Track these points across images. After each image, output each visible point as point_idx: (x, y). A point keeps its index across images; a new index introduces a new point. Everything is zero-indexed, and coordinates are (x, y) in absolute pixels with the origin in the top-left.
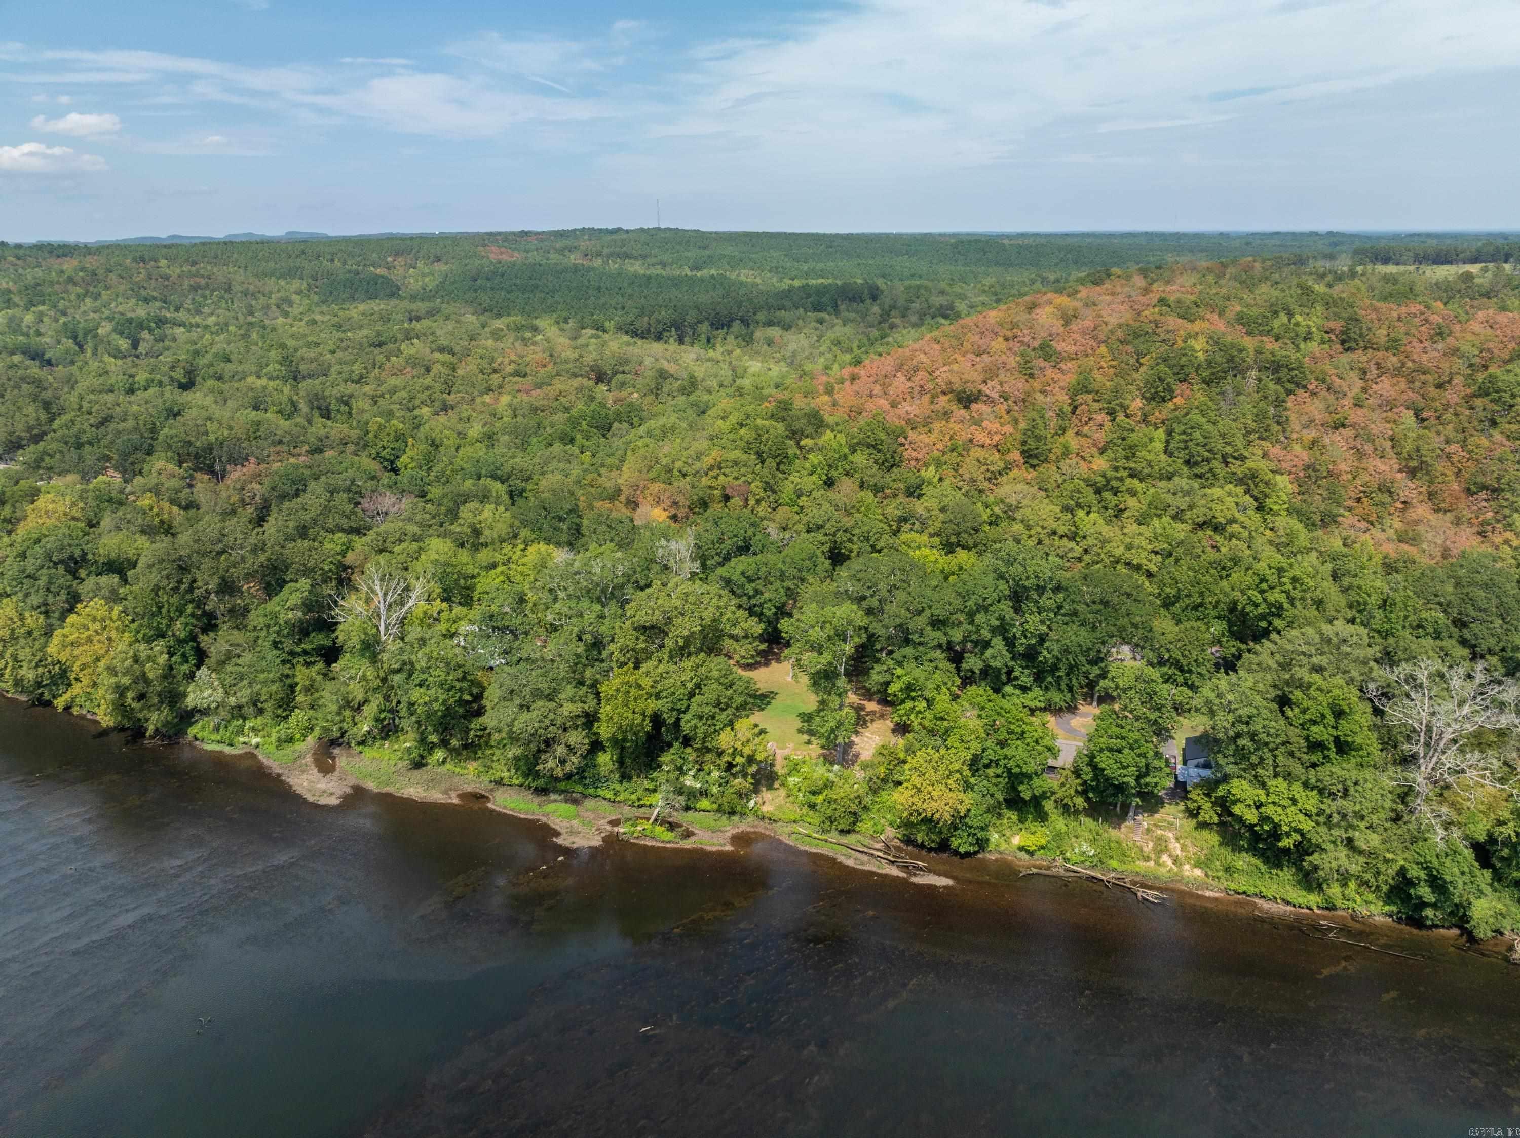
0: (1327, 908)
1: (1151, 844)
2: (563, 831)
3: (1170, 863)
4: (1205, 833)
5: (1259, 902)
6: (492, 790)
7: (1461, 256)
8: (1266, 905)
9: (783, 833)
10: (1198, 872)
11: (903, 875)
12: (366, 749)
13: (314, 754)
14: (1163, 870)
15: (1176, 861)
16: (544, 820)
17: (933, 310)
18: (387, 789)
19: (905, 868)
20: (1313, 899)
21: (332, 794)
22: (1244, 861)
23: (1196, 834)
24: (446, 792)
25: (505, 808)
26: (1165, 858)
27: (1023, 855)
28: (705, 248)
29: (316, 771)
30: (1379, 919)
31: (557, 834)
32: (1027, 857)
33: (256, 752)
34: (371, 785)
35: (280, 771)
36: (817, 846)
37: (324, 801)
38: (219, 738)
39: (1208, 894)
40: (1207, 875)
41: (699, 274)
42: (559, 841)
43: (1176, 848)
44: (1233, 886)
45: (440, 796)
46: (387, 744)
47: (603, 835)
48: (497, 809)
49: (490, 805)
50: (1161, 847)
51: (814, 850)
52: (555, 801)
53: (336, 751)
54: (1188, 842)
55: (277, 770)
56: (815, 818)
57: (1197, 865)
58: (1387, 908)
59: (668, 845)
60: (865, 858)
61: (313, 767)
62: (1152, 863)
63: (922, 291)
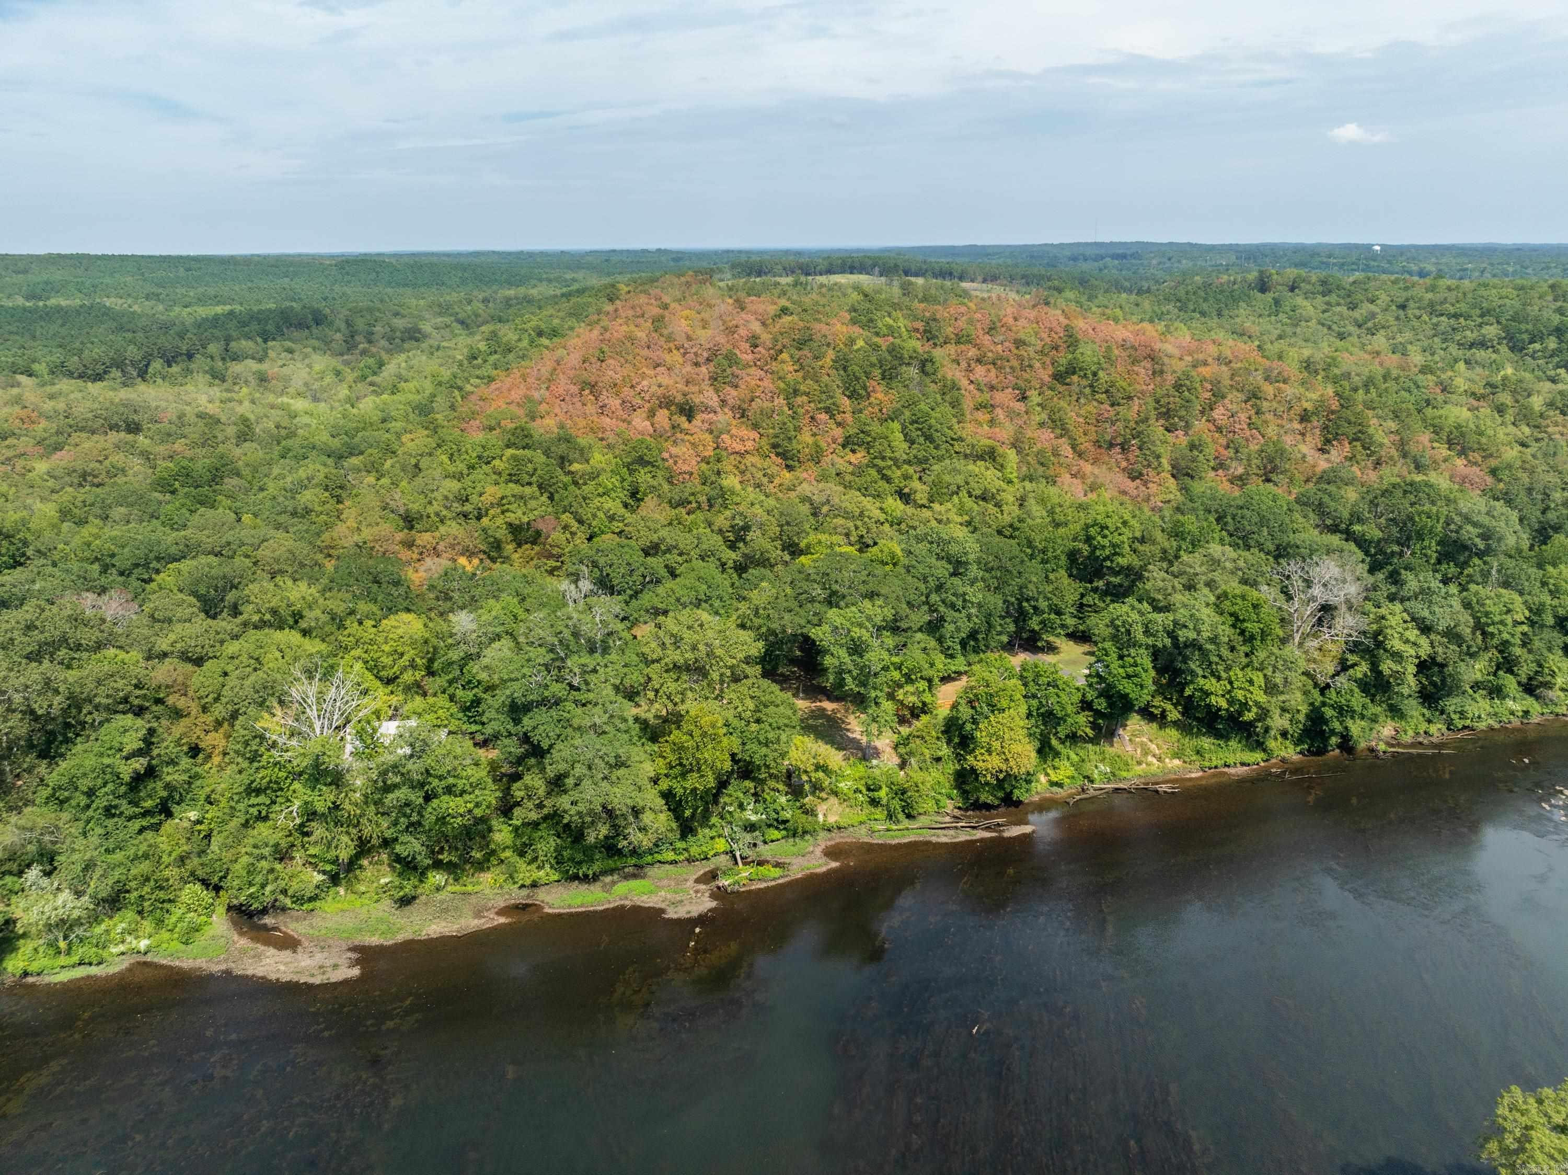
0: (1267, 760)
1: (1139, 751)
2: (663, 906)
3: (1155, 761)
4: (1168, 730)
5: (1226, 770)
6: (528, 896)
7: (818, 268)
8: (1232, 771)
9: (862, 835)
10: (1177, 762)
11: (994, 834)
12: (318, 904)
13: (241, 934)
14: (1154, 769)
15: (1160, 759)
16: (628, 903)
17: (398, 334)
18: (400, 938)
19: (988, 829)
20: (1258, 756)
21: (335, 966)
22: (1206, 742)
23: (1162, 733)
24: (478, 914)
25: (570, 906)
26: (1150, 759)
27: (1055, 789)
28: (25, 272)
29: (272, 951)
30: (1296, 758)
31: (663, 911)
32: (1059, 790)
33: (149, 958)
34: (375, 940)
35: (223, 967)
36: (904, 836)
37: (337, 976)
38: (75, 959)
39: (1193, 775)
40: (1185, 762)
41: (41, 304)
42: (671, 914)
43: (1153, 747)
44: (1207, 764)
45: (476, 922)
46: (342, 891)
47: (707, 894)
48: (562, 911)
49: (547, 910)
50: (1146, 752)
51: (906, 840)
52: (614, 883)
53: (268, 920)
54: (1160, 742)
55: (216, 968)
56: (880, 813)
57: (1176, 756)
58: (1298, 749)
59: (780, 881)
60: (952, 832)
61: (261, 947)
62: (1144, 765)
63: (378, 314)
